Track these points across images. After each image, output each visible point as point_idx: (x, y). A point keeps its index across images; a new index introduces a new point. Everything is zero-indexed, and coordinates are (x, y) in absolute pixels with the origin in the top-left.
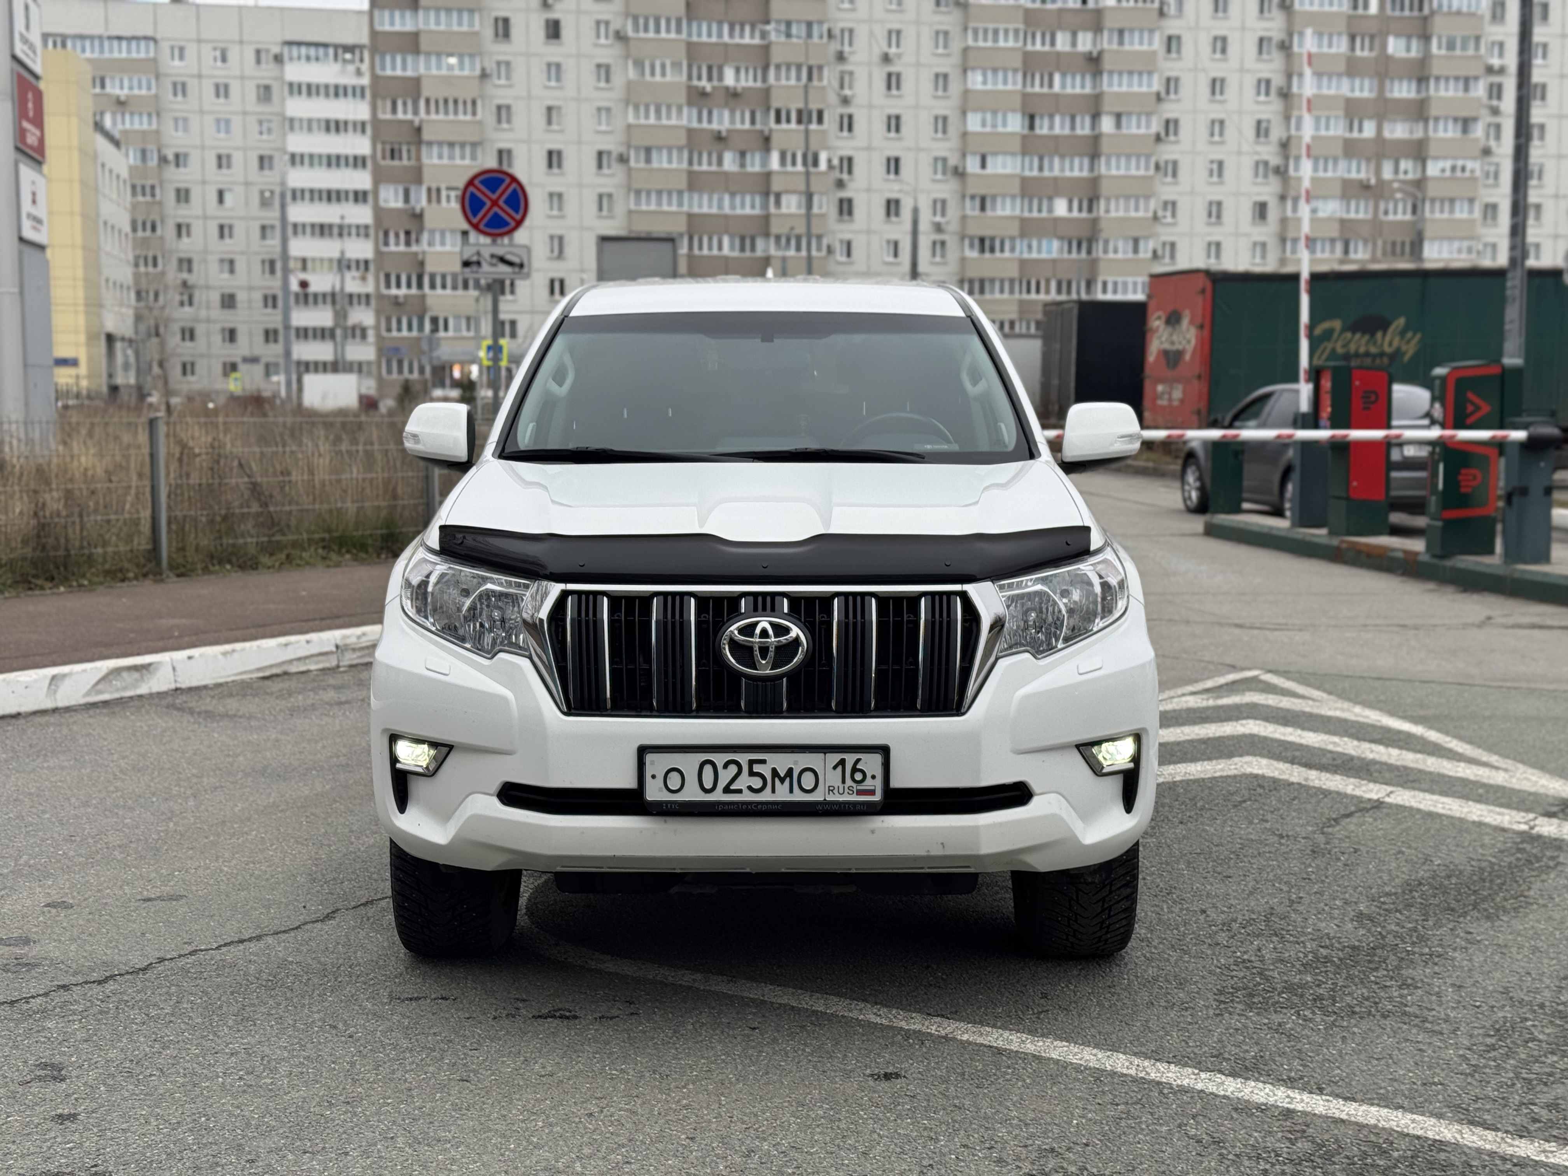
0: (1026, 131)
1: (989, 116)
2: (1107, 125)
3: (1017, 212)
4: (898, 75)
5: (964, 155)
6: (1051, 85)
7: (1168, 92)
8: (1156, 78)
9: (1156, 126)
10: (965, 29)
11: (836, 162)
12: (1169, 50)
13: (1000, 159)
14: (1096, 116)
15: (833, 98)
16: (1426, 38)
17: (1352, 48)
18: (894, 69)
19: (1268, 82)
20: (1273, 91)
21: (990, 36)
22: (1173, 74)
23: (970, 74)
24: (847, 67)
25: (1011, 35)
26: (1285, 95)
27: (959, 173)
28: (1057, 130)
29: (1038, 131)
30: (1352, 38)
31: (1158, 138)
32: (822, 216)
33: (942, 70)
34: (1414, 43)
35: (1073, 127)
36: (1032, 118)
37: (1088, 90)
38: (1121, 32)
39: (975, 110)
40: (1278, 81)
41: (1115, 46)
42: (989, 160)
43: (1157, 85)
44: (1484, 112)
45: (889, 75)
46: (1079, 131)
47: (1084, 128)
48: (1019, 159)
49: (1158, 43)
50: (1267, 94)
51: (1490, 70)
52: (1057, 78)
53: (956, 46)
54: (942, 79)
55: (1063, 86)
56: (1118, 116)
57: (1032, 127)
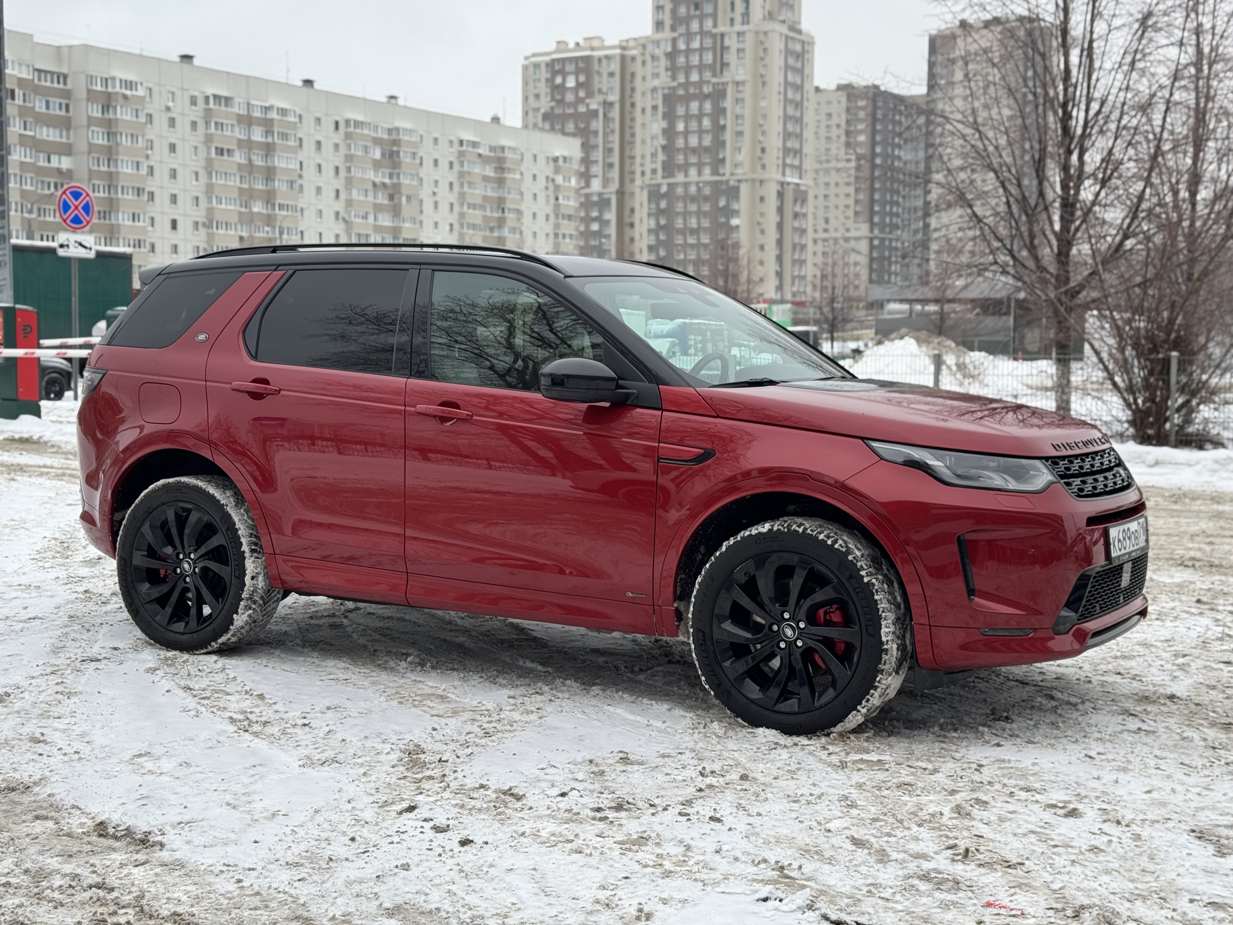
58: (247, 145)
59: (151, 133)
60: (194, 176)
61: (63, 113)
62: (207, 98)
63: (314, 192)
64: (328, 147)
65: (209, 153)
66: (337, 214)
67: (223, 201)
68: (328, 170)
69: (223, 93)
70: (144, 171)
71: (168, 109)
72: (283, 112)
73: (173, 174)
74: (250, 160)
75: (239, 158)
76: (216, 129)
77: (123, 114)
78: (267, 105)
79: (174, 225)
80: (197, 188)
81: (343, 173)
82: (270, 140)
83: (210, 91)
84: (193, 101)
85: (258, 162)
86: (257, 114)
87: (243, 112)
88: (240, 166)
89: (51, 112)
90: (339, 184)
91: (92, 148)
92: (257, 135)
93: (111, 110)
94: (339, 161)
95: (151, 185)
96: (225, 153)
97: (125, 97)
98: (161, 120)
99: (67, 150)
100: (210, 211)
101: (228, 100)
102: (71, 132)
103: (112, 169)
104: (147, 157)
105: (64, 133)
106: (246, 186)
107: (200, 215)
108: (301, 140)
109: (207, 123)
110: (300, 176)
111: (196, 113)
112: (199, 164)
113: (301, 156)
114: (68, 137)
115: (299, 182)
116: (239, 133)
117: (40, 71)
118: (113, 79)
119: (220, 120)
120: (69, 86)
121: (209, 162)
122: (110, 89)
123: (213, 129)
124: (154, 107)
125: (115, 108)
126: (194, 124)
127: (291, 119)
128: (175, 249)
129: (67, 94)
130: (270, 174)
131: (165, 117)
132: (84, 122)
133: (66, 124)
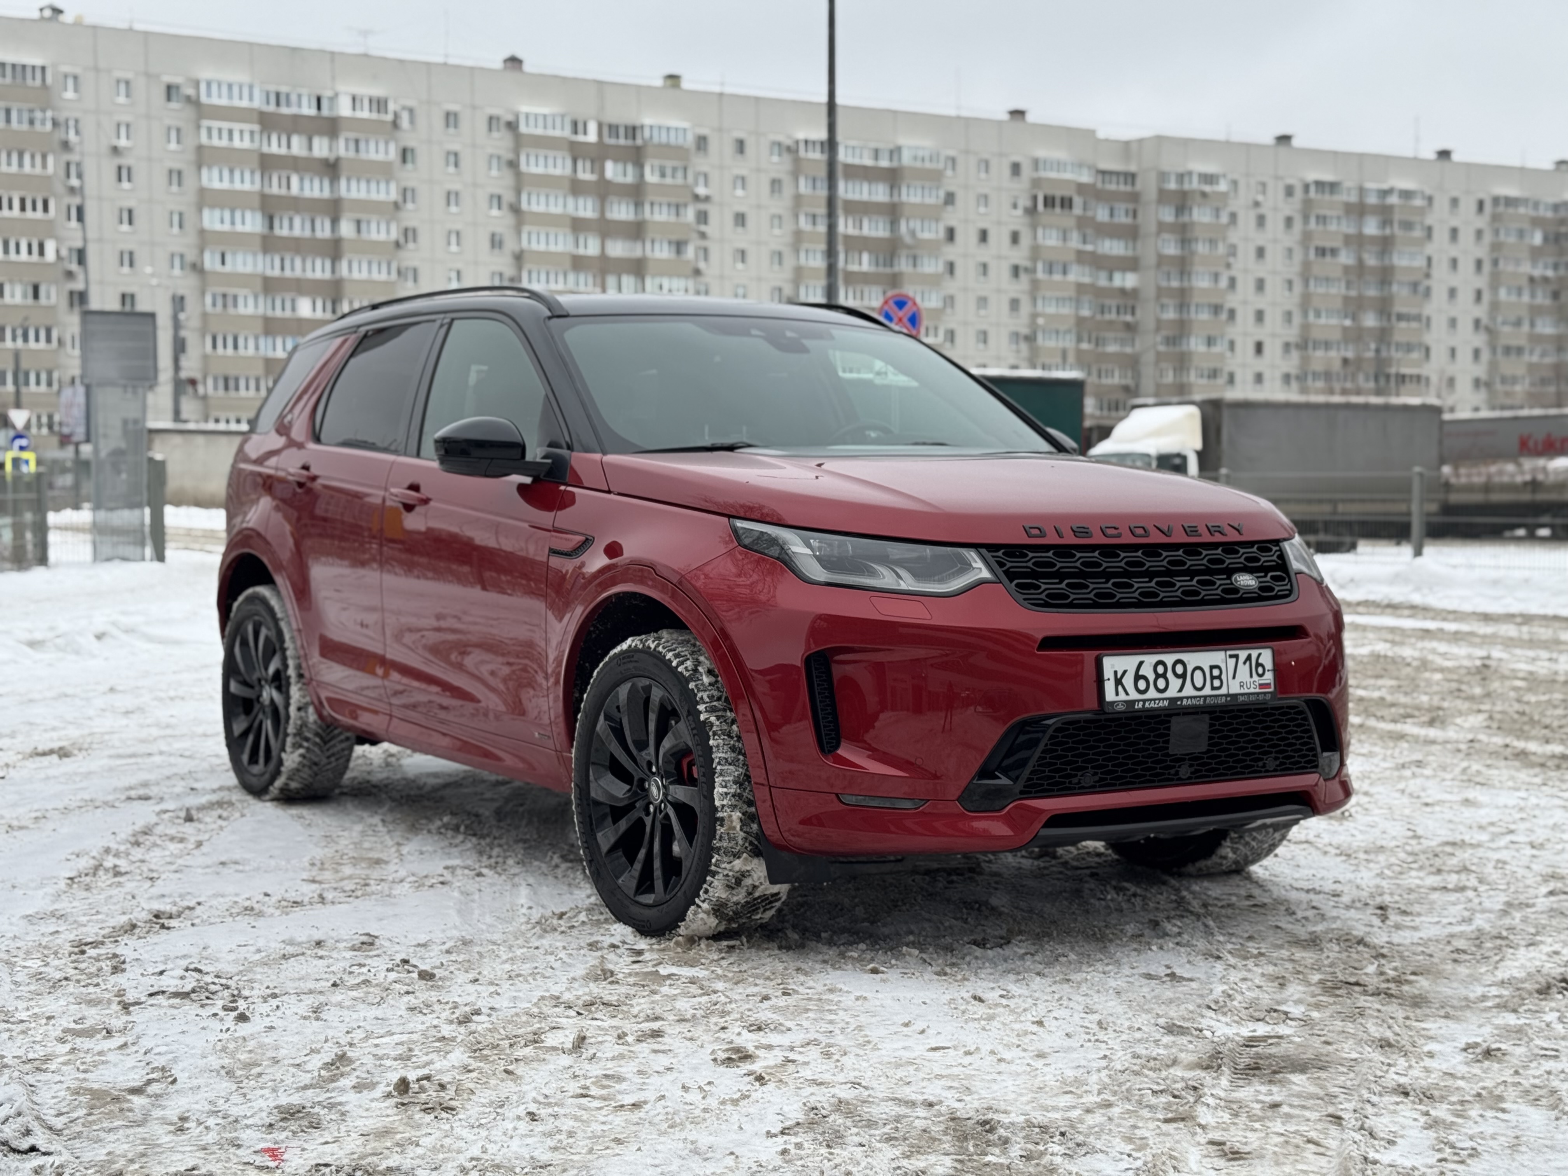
0: (266, 231)
1: (227, 215)
2: (346, 229)
3: (261, 311)
4: (129, 170)
5: (202, 252)
6: (289, 187)
7: (405, 201)
8: (393, 187)
9: (395, 234)
10: (198, 127)
11: (64, 252)
12: (404, 160)
13: (240, 258)
14: (335, 221)
15: (59, 188)
16: (639, 165)
17: (575, 170)
18: (125, 161)
19: (499, 198)
20: (505, 206)
21: (225, 135)
22: (410, 184)
23: (205, 172)
24: (74, 158)
25: (247, 136)
26: (516, 209)
27: (197, 268)
28: (297, 232)
29: (277, 231)
30: (575, 161)
31: (397, 245)
32: (52, 308)
33: (176, 166)
34: (630, 168)
35: (313, 229)
36: (271, 219)
37: (326, 194)
38: (357, 142)
39: (212, 207)
40: (508, 197)
41: (352, 154)
42: (228, 258)
43: (394, 195)
44: (694, 236)
45: (120, 168)
46: (319, 234)
47: (324, 230)
48: (260, 257)
49: (393, 154)
50: (499, 208)
51: (696, 198)
52: (295, 180)
53: (190, 142)
54: (176, 176)
55: (302, 189)
56: (358, 223)
57: (271, 227)
58: (1357, 241)
59: (1234, 237)
60: (1286, 286)
61: (1129, 220)
62: (1306, 187)
63: (1445, 295)
64: (1467, 236)
65: (1306, 254)
66: (1477, 323)
67: (1323, 314)
68: (1467, 266)
69: (1327, 177)
70: (1224, 283)
71: (1257, 204)
72: (1407, 195)
73: (1260, 285)
74: (1361, 262)
75: (1346, 258)
76: (1318, 223)
77: (1200, 215)
78: (1385, 186)
79: (1259, 348)
80: (1292, 301)
81: (1487, 267)
82: (1388, 231)
83: (1312, 176)
84: (1289, 191)
85: (1371, 261)
86: (1372, 200)
87: (1353, 198)
88: (1347, 269)
89: (1116, 220)
90: (1482, 282)
91: (1162, 260)
92: (1371, 228)
93: (1187, 212)
94: (1482, 251)
95: (1232, 301)
96: (1328, 253)
97: (1204, 195)
98: (1247, 219)
99: (1131, 264)
100: (1305, 327)
101: (1333, 187)
102: (1139, 244)
103: (1186, 284)
104: (1228, 266)
105: (1130, 244)
106: (1353, 293)
107: (1292, 334)
108: (1429, 230)
109: (1306, 218)
110: (1428, 276)
111: (1293, 207)
112: (1293, 270)
113: (1430, 249)
114: (1134, 249)
115: (1426, 283)
116: (1348, 228)
117: (1103, 173)
118: (1190, 173)
119: (1322, 212)
120: (1139, 186)
121: (1306, 265)
122: (1186, 187)
123: (1312, 224)
124: (1239, 204)
125: (1191, 209)
126: (1289, 221)
127: (1418, 202)
128: (1259, 378)
129: (1134, 197)
130: (1385, 276)
131: (1252, 215)
132: (1153, 228)
133: (1131, 233)
